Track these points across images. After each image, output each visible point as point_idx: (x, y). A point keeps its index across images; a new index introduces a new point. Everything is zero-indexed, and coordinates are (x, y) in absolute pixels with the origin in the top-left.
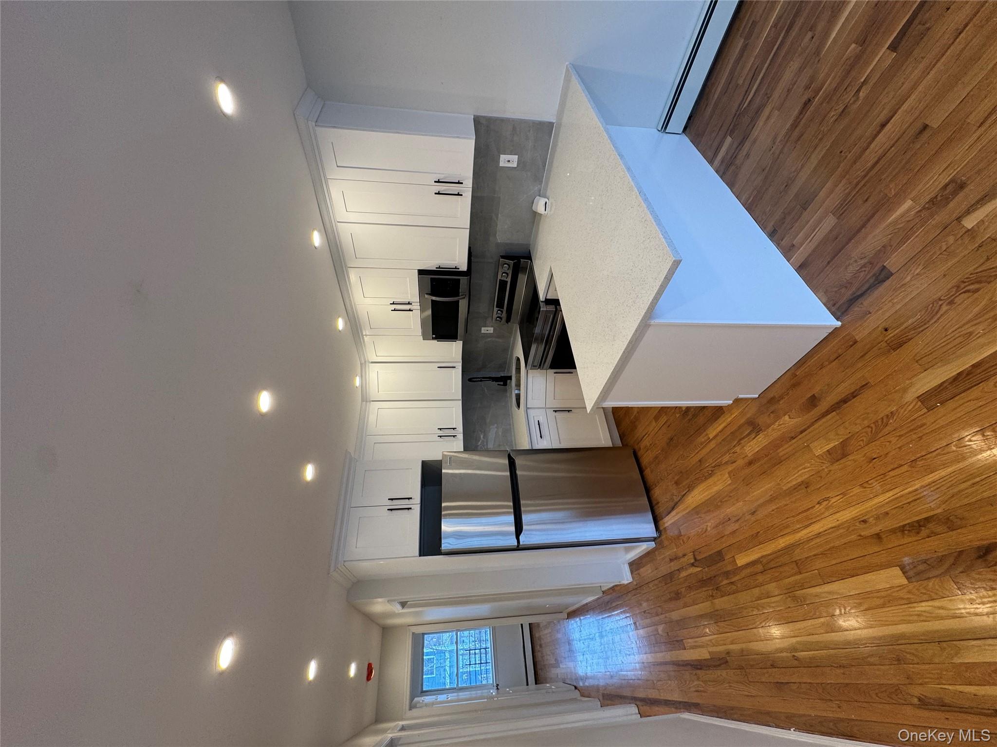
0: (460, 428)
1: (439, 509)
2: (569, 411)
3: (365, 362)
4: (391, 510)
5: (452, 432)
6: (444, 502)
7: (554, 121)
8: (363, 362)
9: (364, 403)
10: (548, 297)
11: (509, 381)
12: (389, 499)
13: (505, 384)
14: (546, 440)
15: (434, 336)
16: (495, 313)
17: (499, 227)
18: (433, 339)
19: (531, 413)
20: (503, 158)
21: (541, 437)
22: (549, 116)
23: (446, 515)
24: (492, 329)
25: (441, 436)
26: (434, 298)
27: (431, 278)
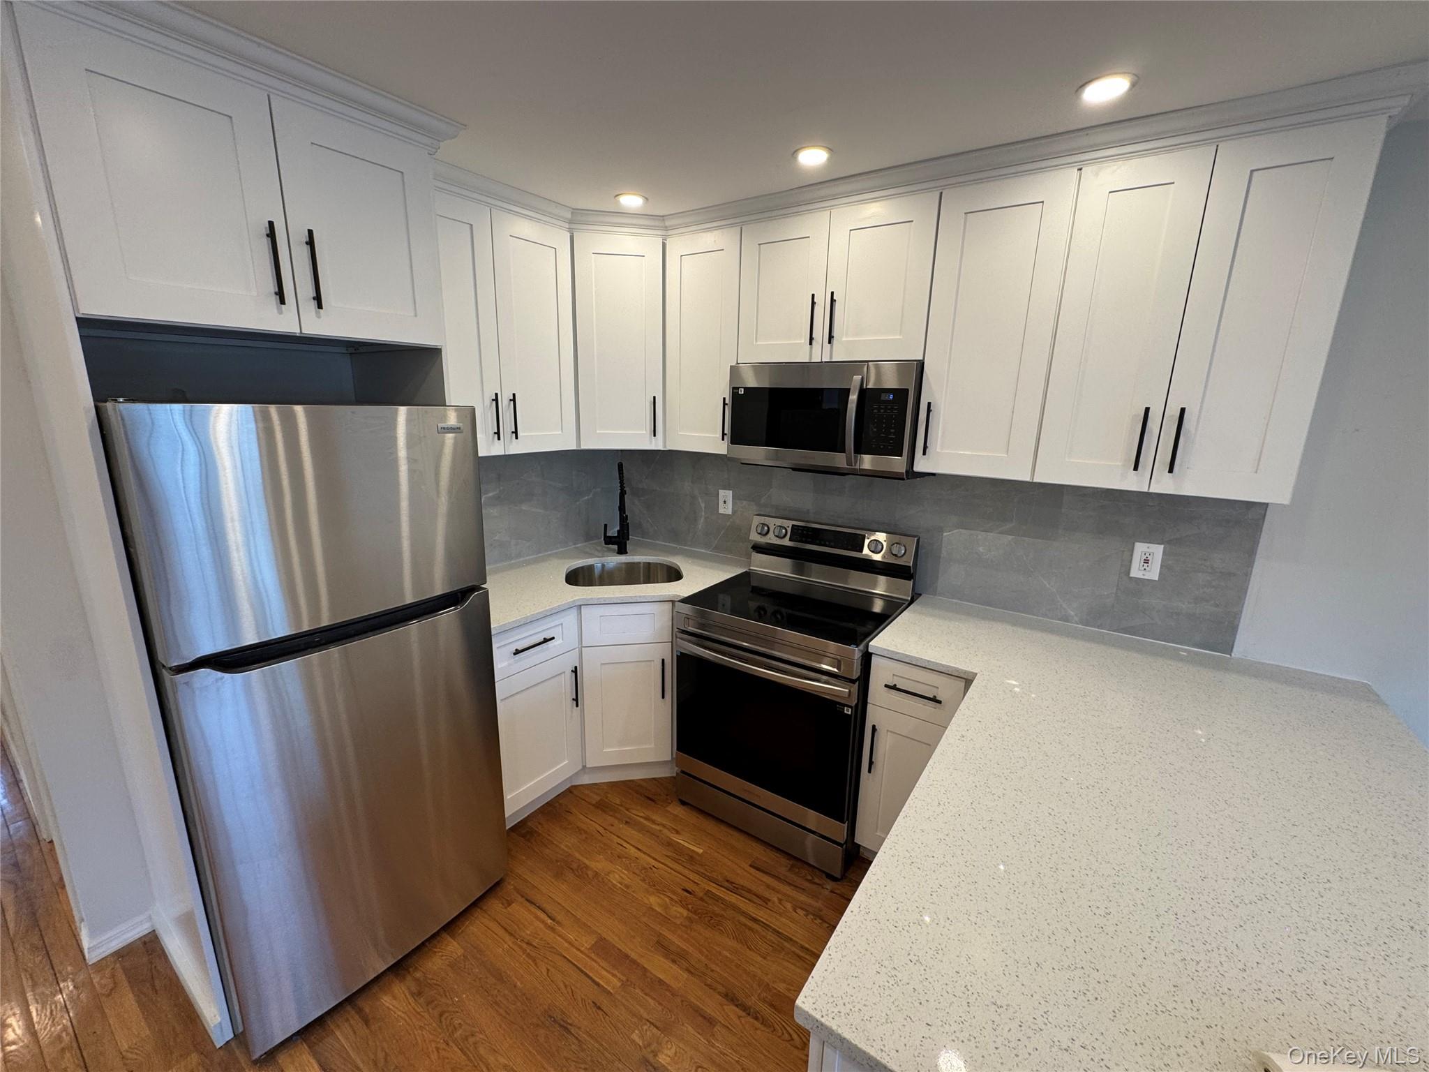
0: (516, 448)
1: (286, 398)
2: (576, 700)
3: (666, 229)
4: (272, 235)
5: (507, 427)
6: (306, 411)
7: (1233, 655)
8: (668, 223)
9: (569, 216)
10: (874, 659)
11: (616, 547)
12: (310, 232)
13: (609, 540)
14: (510, 665)
15: (742, 392)
16: (779, 522)
17: (981, 535)
18: (734, 390)
19: (570, 619)
20: (1157, 551)
21: (517, 652)
22: (1246, 645)
23: (266, 418)
24: (729, 512)
25: (496, 400)
26: (853, 397)
27: (907, 391)
